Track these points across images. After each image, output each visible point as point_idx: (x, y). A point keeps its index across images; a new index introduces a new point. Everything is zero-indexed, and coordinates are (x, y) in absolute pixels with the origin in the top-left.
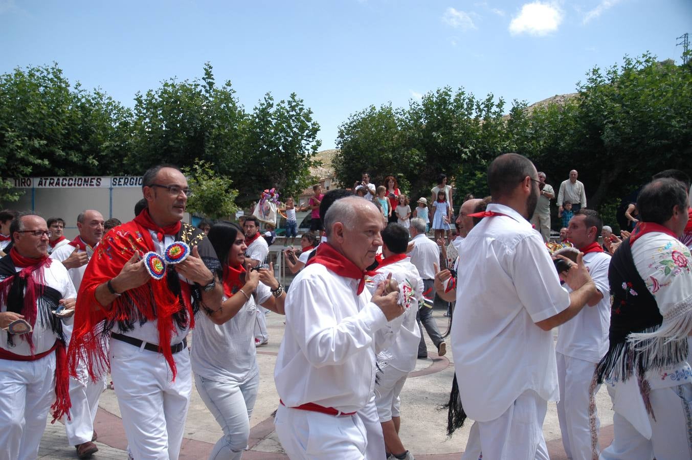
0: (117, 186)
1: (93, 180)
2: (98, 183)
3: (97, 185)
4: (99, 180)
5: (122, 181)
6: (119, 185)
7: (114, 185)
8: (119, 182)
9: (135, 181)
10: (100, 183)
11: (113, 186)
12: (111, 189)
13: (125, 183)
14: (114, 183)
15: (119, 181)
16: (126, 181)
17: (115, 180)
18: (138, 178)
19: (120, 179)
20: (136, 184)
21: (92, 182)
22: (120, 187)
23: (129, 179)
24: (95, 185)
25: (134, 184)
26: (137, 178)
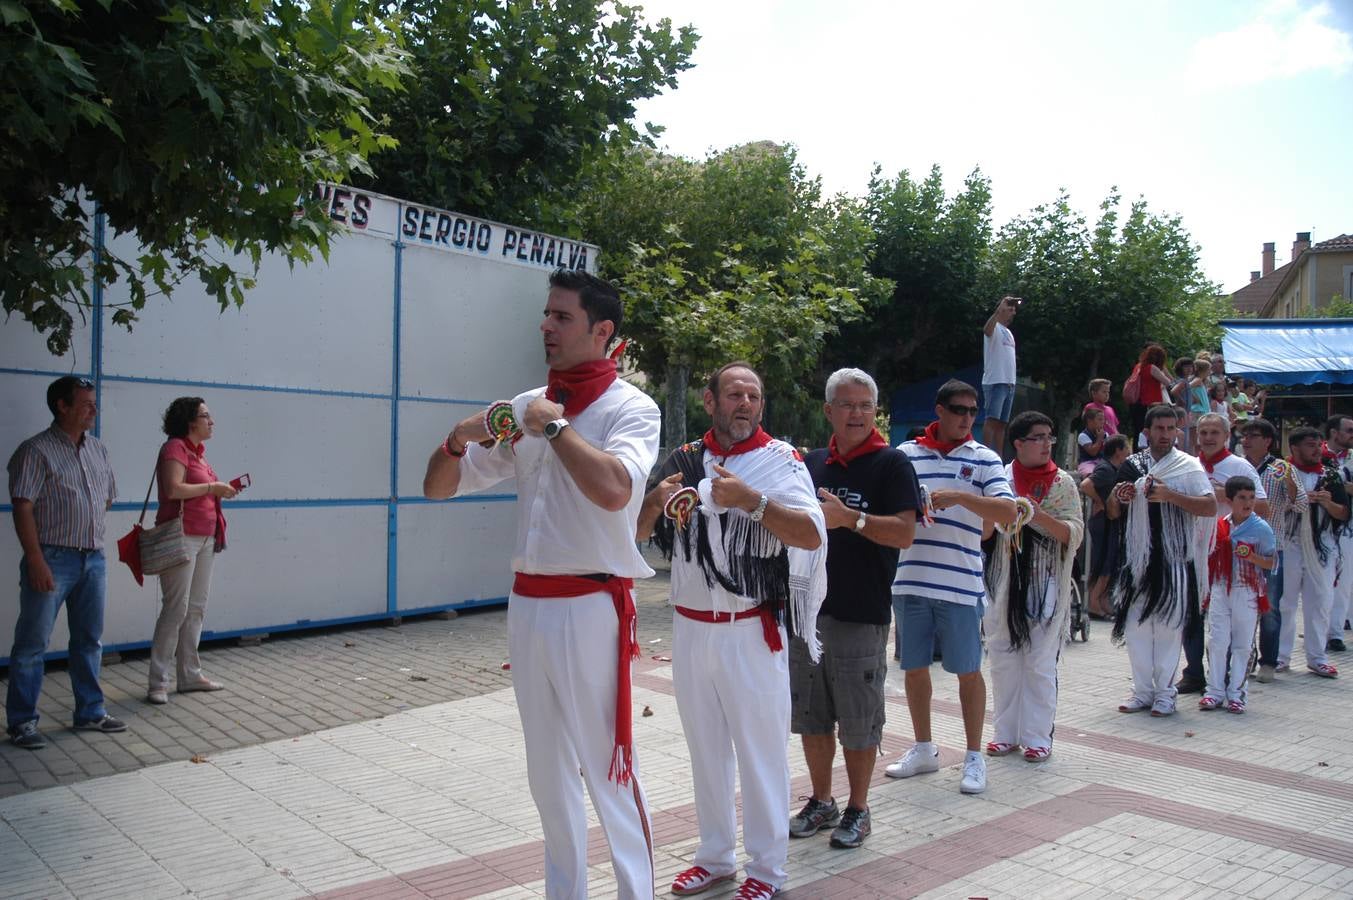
0: (417, 240)
1: (342, 200)
2: (360, 217)
3: (357, 222)
4: (362, 205)
5: (433, 222)
6: (423, 236)
7: (407, 233)
8: (423, 227)
9: (468, 233)
10: (365, 215)
11: (404, 239)
12: (398, 247)
13: (442, 236)
14: (410, 228)
15: (425, 225)
16: (444, 228)
17: (412, 216)
18: (478, 225)
19: (427, 214)
20: (470, 245)
21: (341, 205)
22: (425, 243)
23: (454, 220)
24: (349, 220)
25: (466, 243)
26: (473, 224)
